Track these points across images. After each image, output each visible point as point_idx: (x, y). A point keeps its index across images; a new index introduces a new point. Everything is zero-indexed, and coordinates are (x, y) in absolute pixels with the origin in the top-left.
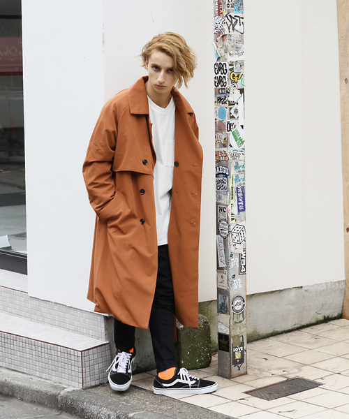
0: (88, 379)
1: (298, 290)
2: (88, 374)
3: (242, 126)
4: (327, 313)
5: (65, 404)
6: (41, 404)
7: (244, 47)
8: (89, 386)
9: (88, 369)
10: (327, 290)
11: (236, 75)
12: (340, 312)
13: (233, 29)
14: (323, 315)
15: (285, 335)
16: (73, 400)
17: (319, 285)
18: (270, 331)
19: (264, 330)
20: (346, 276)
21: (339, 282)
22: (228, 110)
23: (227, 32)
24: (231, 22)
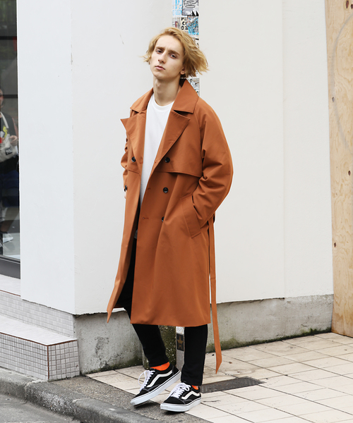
0: (54, 372)
1: (280, 301)
2: (54, 368)
4: (314, 326)
8: (55, 379)
9: (54, 363)
10: (312, 303)
12: (330, 326)
14: (310, 327)
17: (303, 297)
20: (334, 290)
21: (326, 296)
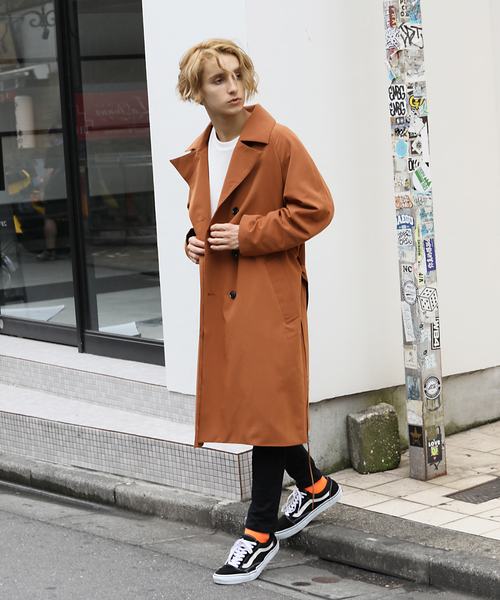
3: (427, 164)
5: (221, 521)
6: (190, 522)
7: (425, 65)
11: (417, 100)
13: (410, 43)
15: (490, 426)
16: (230, 515)
18: (470, 422)
19: (462, 421)
22: (408, 144)
23: (402, 47)
24: (408, 34)
